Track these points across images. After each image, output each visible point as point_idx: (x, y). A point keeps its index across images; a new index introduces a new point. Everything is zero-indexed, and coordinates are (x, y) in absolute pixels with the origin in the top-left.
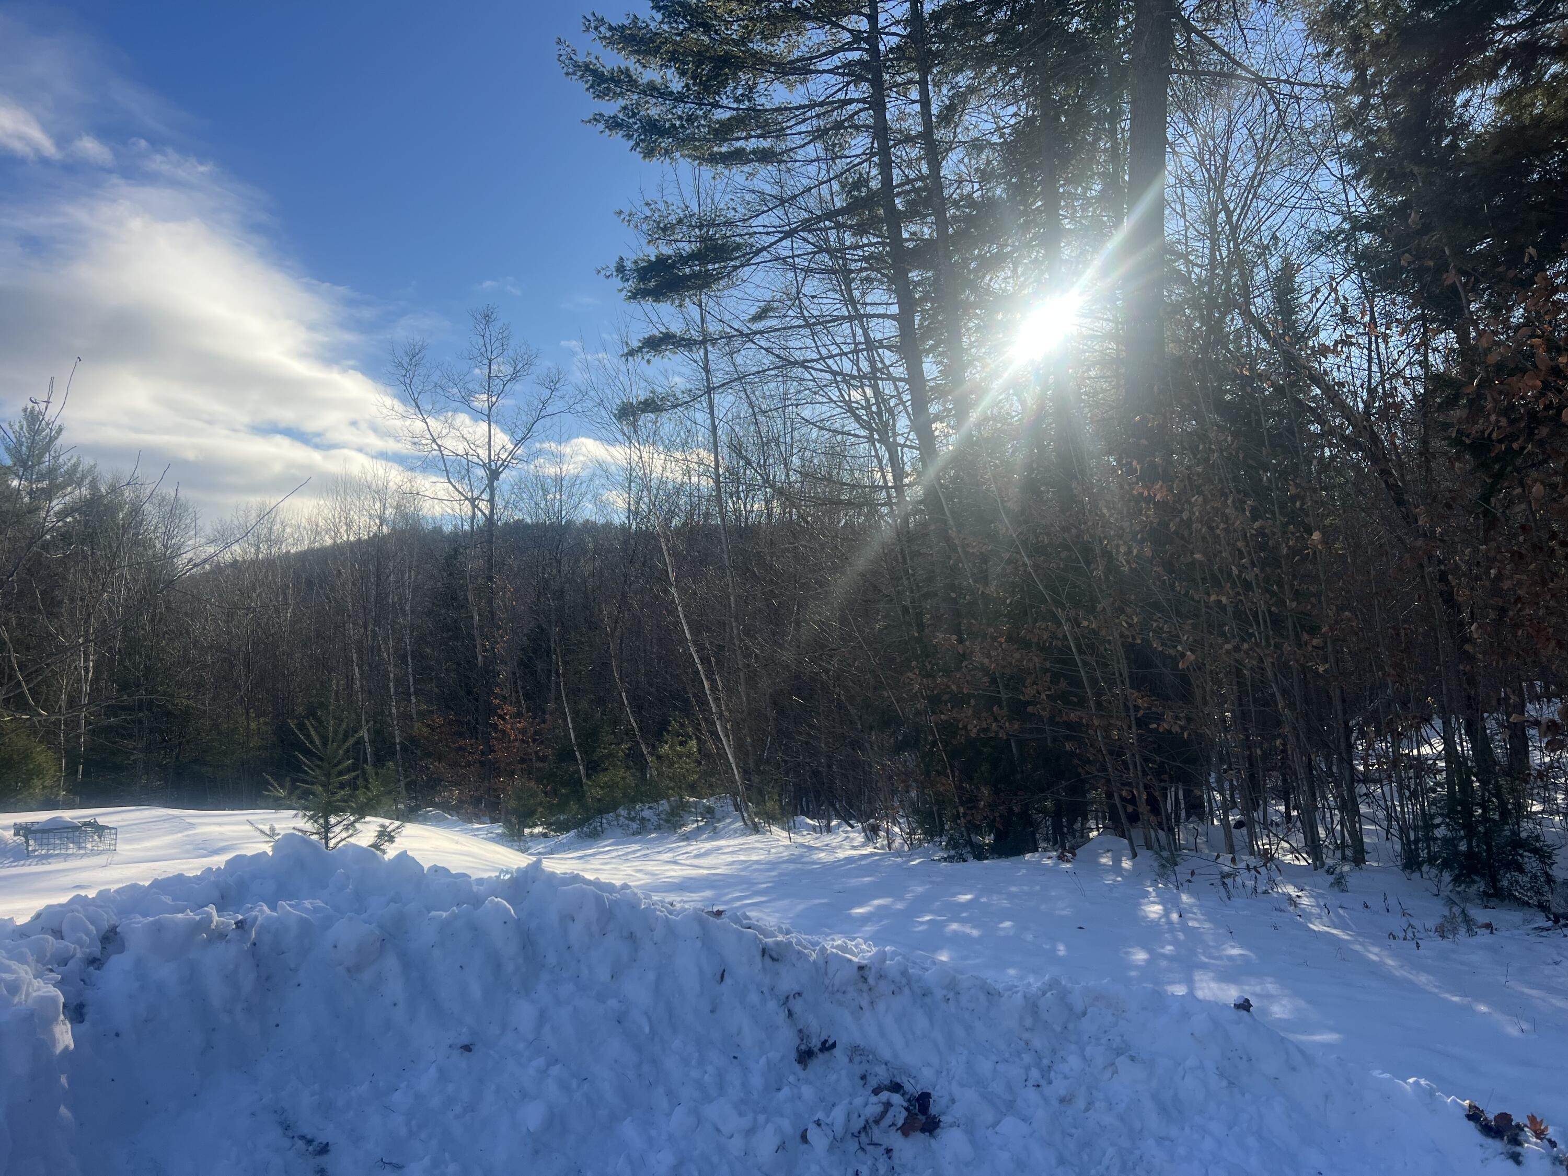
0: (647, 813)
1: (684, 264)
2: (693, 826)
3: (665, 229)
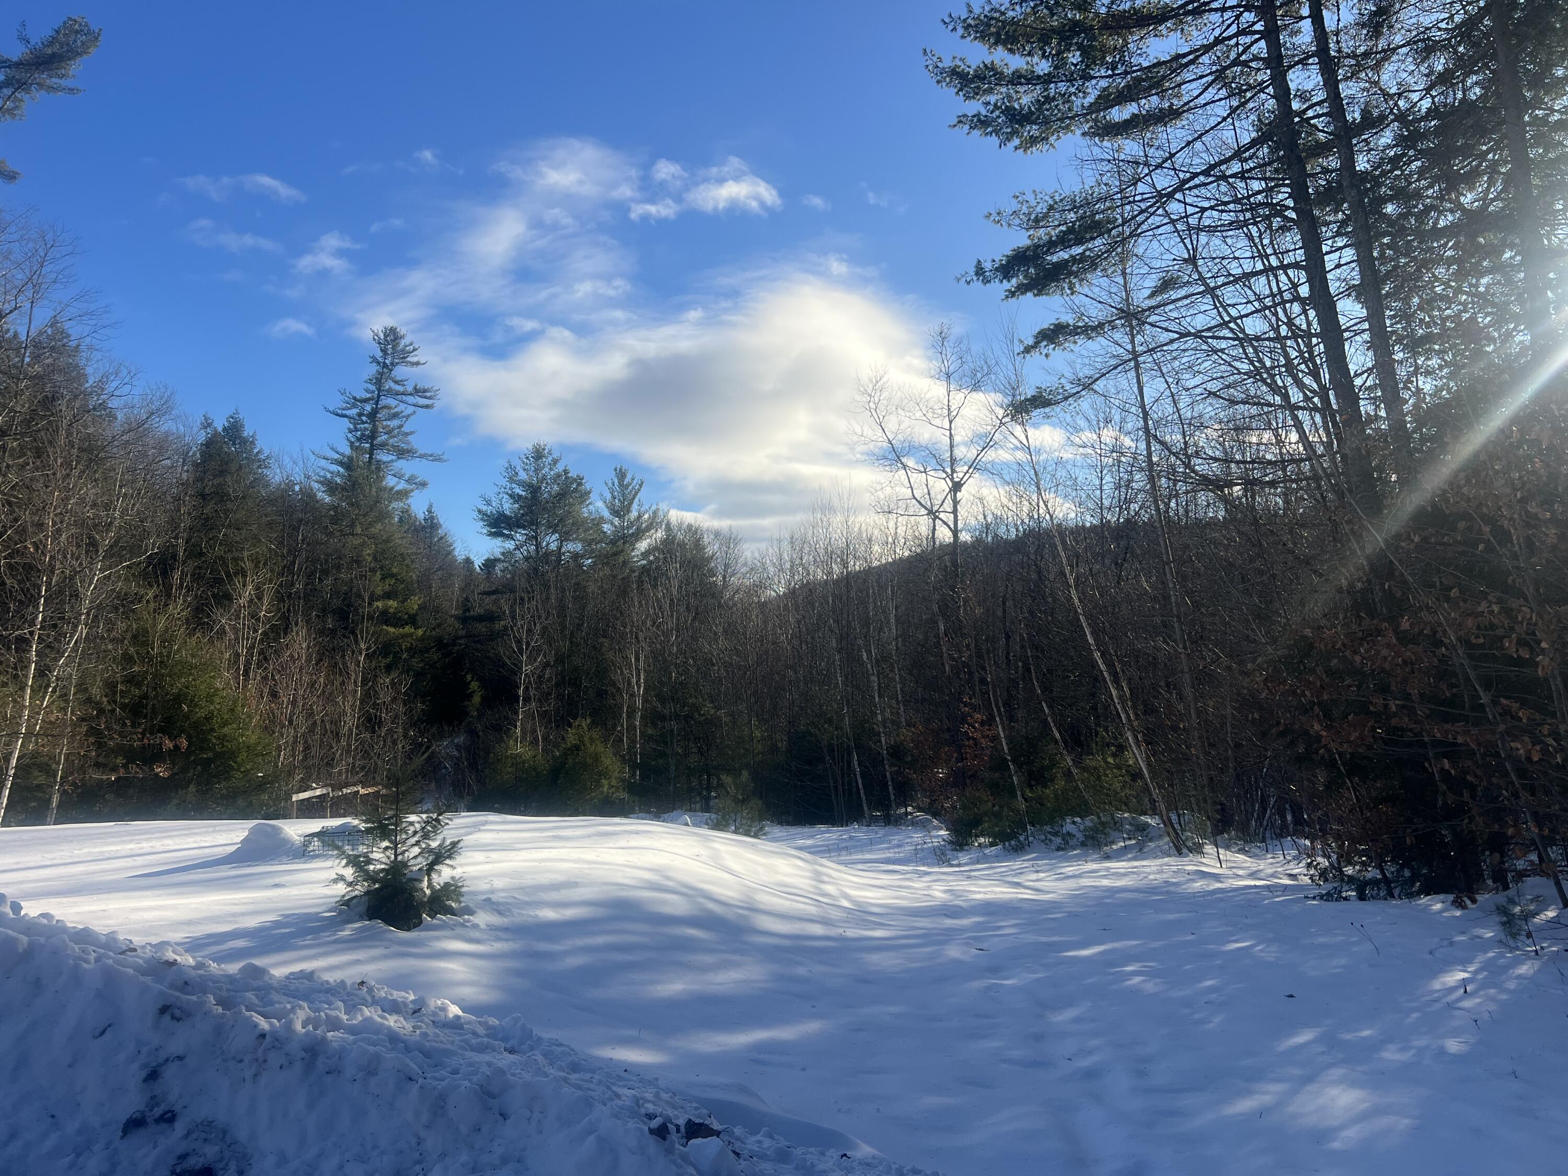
0: (1070, 828)
1: (1046, 253)
2: (1122, 844)
3: (1037, 220)
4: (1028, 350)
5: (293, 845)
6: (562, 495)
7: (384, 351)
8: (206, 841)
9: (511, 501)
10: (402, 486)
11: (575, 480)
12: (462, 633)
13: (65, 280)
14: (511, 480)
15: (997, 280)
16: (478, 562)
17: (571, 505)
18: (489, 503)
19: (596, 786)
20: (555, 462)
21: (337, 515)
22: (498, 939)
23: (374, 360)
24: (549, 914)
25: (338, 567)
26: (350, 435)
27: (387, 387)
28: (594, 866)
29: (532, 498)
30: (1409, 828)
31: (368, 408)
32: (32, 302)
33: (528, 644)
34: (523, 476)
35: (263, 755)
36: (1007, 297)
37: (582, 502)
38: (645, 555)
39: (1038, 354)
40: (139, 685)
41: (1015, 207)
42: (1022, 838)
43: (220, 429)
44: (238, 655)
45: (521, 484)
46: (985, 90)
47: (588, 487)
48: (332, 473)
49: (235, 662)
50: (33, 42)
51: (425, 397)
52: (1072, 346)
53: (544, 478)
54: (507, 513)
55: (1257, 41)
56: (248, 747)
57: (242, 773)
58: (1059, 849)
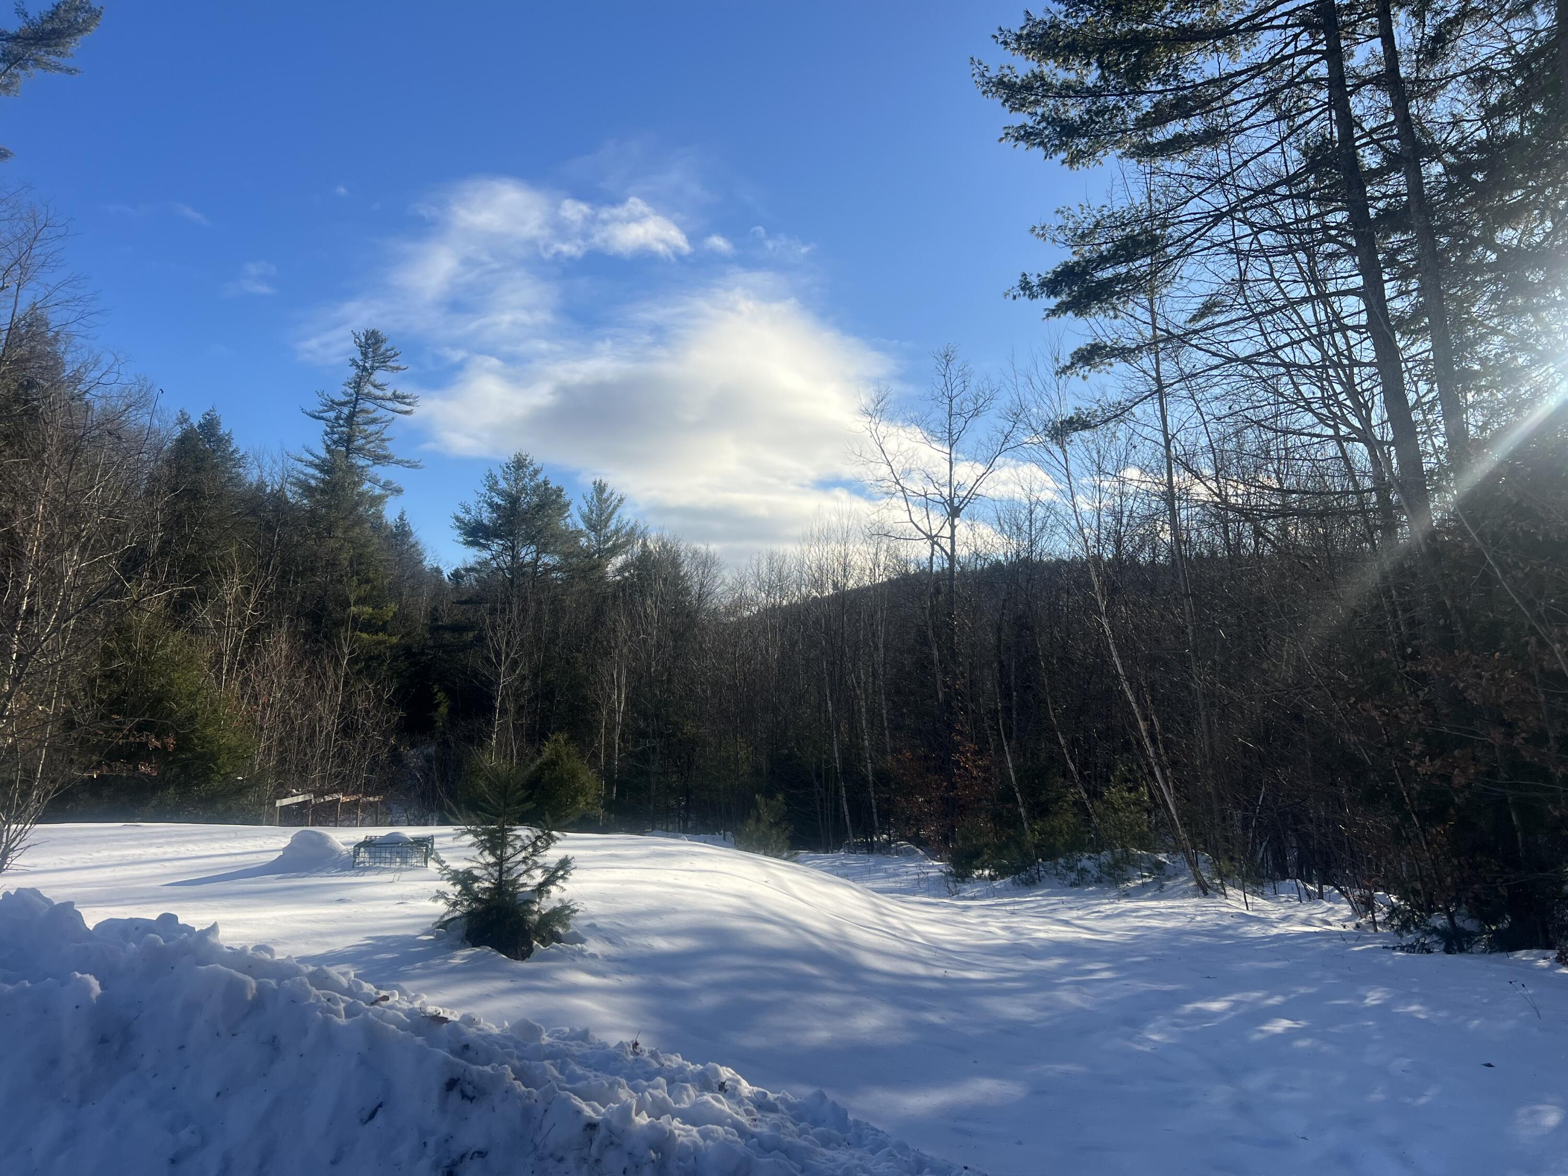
0: (1086, 863)
1: (1095, 269)
2: (1140, 882)
3: (1083, 236)
4: (1065, 370)
5: (340, 855)
6: (541, 507)
7: (365, 355)
8: (233, 848)
9: (490, 510)
10: (378, 491)
11: (555, 492)
12: (431, 643)
13: (54, 264)
14: (491, 489)
15: (1044, 295)
16: (447, 572)
17: (550, 517)
18: (468, 512)
19: (571, 803)
20: (536, 472)
21: (313, 518)
22: (621, 972)
23: (354, 362)
24: (662, 944)
25: (313, 570)
26: (326, 438)
27: (366, 391)
28: (680, 890)
29: (511, 508)
30: (1501, 877)
31: (346, 411)
32: (19, 286)
33: (508, 655)
34: (503, 485)
35: (243, 758)
36: (1048, 316)
37: (560, 515)
38: (620, 570)
39: (1075, 375)
40: (118, 681)
41: (1060, 220)
42: (1033, 872)
43: (196, 426)
44: (220, 655)
45: (501, 493)
46: (1030, 103)
47: (567, 498)
48: (306, 475)
49: (217, 662)
50: (31, 17)
51: (404, 403)
52: (1108, 368)
53: (524, 488)
54: (486, 522)
55: (1316, 61)
56: (229, 749)
57: (222, 775)
58: (1072, 885)
